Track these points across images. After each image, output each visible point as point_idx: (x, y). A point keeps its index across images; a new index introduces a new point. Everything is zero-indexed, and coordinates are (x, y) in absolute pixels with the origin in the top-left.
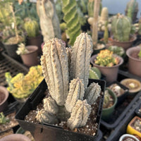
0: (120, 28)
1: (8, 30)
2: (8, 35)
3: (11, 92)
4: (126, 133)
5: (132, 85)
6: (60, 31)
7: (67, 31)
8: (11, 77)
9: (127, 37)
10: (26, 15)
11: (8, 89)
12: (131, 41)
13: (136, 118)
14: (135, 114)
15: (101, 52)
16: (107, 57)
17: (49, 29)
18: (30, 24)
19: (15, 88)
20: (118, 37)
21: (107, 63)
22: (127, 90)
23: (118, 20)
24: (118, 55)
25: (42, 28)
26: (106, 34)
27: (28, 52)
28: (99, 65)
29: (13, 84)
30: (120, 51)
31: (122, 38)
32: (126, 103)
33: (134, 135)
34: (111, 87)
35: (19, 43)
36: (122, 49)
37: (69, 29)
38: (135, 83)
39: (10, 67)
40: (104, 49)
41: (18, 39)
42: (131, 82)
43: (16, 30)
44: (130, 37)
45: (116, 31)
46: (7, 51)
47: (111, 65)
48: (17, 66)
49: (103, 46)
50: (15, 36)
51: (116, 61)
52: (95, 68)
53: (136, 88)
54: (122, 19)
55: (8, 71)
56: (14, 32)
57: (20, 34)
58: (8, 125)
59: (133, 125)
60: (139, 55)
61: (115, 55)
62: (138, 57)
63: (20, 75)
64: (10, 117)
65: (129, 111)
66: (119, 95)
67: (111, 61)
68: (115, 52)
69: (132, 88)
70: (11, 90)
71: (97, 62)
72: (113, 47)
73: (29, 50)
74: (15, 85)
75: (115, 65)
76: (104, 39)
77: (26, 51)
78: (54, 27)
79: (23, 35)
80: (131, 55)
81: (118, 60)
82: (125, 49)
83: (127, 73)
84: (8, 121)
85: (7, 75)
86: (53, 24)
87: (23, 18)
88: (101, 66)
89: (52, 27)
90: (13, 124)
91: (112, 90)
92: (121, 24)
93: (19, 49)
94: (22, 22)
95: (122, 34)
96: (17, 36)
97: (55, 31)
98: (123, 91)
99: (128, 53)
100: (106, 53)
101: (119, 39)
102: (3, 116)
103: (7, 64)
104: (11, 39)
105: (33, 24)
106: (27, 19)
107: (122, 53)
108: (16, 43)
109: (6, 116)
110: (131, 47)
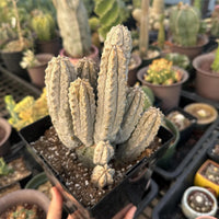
0: (183, 24)
1: (7, 29)
2: (6, 37)
3: (15, 126)
4: (193, 185)
5: (202, 113)
6: (89, 31)
7: (100, 30)
8: (13, 102)
9: (193, 39)
10: (34, 6)
11: (10, 121)
12: (200, 45)
13: (208, 162)
14: (207, 157)
15: (155, 62)
16: (164, 70)
17: (72, 26)
18: (40, 20)
19: (20, 119)
20: (179, 39)
22: (194, 121)
23: (180, 13)
24: (181, 67)
25: (60, 26)
26: (161, 35)
27: (39, 64)
28: (151, 82)
29: (18, 114)
30: (183, 61)
31: (185, 41)
32: (192, 141)
33: (206, 188)
34: (170, 115)
35: (24, 50)
36: (186, 58)
37: (103, 27)
38: (206, 110)
39: (10, 87)
40: (159, 58)
41: (22, 44)
42: (201, 108)
43: (19, 29)
44: (199, 40)
45: (177, 30)
46: (6, 63)
47: (169, 82)
48: (23, 86)
49: (156, 54)
50: (17, 38)
51: (177, 76)
52: (145, 87)
53: (208, 117)
54: (186, 11)
55: (8, 94)
56: (17, 33)
57: (25, 36)
58: (11, 177)
59: (204, 173)
60: (213, 66)
61: (176, 68)
62: (211, 70)
63: (28, 99)
64: (14, 165)
65: (197, 153)
66: (182, 128)
67: (169, 76)
68: (176, 63)
69: (202, 118)
70: (15, 123)
71: (147, 78)
72: (172, 55)
73: (40, 60)
74: (21, 116)
75: (175, 82)
76: (158, 43)
77: (36, 61)
78: (80, 23)
79: (30, 37)
80: (201, 66)
81: (180, 75)
82: (191, 59)
83: (193, 94)
84: (12, 172)
85: (8, 100)
86: (78, 20)
87: (29, 11)
88: (155, 84)
89: (76, 23)
90: (19, 176)
91: (172, 121)
92: (184, 18)
93: (25, 59)
94: (28, 16)
95: (186, 34)
96: (21, 39)
97: (81, 29)
98: (188, 122)
99: (195, 63)
100: (161, 63)
101: (181, 42)
102: (3, 164)
103: (5, 84)
104: (11, 43)
105: (46, 20)
106: (35, 12)
107: (186, 63)
108: (19, 50)
109: (7, 163)
110: (200, 54)
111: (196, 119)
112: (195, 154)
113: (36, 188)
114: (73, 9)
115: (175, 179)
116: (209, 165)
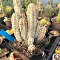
0: (48, 10)
9: (50, 14)
10: (6, 5)
11: (3, 37)
13: (58, 46)
16: (44, 22)
17: (18, 10)
20: (47, 14)
22: (53, 35)
25: (15, 10)
28: (41, 25)
31: (48, 14)
35: (4, 17)
36: (49, 19)
41: (4, 15)
42: (54, 32)
44: (52, 14)
45: (46, 11)
53: (56, 34)
54: (48, 6)
57: (4, 13)
58: (3, 53)
59: (57, 49)
60: (56, 21)
61: (47, 21)
62: (56, 22)
72: (45, 18)
73: (9, 20)
75: (47, 25)
77: (8, 20)
78: (20, 9)
84: (3, 52)
86: (20, 8)
89: (19, 9)
90: (6, 53)
92: (48, 8)
95: (48, 12)
97: (21, 11)
99: (52, 20)
105: (10, 8)
109: (2, 49)
111: (54, 35)
114: (19, 6)
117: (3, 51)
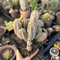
0: (54, 3)
1: (6, 2)
2: (5, 4)
4: (53, 47)
5: (57, 28)
6: (28, 4)
7: (31, 4)
9: (57, 7)
11: (6, 27)
12: (58, 9)
14: (57, 40)
16: (48, 16)
17: (23, 2)
19: (9, 27)
21: (47, 19)
22: (55, 30)
25: (20, 2)
26: (48, 6)
28: (44, 19)
31: (54, 8)
32: (54, 35)
33: (56, 48)
34: (48, 28)
35: (10, 8)
39: (6, 18)
40: (46, 12)
44: (58, 8)
45: (52, 5)
46: (5, 11)
47: (49, 19)
48: (10, 18)
49: (46, 11)
50: (8, 5)
51: (51, 18)
52: (42, 20)
53: (59, 29)
56: (8, 3)
59: (56, 44)
61: (51, 15)
63: (11, 22)
65: (55, 39)
66: (51, 32)
70: (7, 28)
71: (43, 18)
73: (14, 11)
75: (51, 19)
79: (12, 5)
80: (58, 15)
81: (52, 17)
82: (56, 13)
83: (55, 23)
85: (6, 22)
88: (45, 19)
93: (10, 11)
95: (55, 6)
96: (9, 5)
98: (53, 30)
100: (47, 14)
103: (5, 17)
107: (54, 14)
110: (58, 12)
112: (54, 39)
113: (12, 45)
115: (48, 45)
116: (58, 42)
117: (6, 39)
